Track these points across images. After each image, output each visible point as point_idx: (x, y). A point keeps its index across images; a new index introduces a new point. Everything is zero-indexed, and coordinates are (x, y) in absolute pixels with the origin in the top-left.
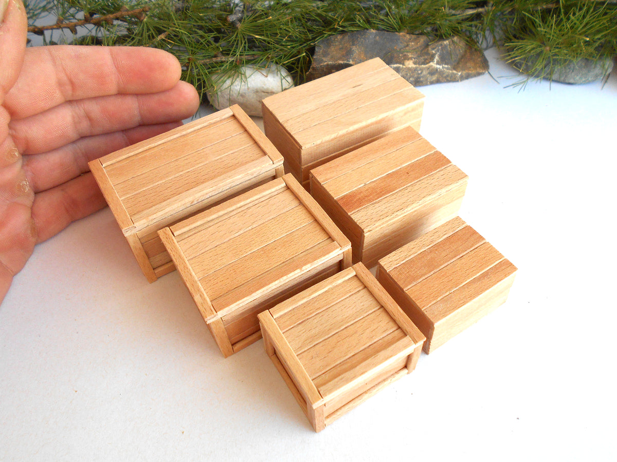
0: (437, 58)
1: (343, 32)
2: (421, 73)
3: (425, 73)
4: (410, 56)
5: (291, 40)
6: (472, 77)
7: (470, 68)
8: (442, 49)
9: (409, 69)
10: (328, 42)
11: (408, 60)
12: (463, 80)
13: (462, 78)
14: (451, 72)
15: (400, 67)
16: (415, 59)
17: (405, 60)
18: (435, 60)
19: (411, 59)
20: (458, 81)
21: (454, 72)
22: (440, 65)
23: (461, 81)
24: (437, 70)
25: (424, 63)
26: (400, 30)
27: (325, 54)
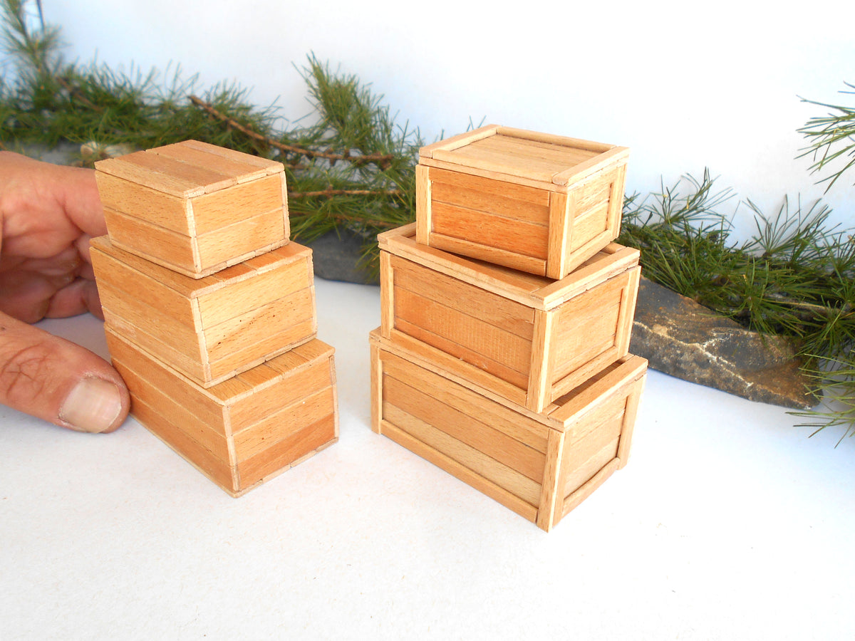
0: (712, 343)
2: (682, 355)
3: (687, 357)
4: (669, 323)
6: (776, 403)
7: (777, 387)
8: (734, 339)
9: (660, 339)
11: (662, 325)
12: (759, 400)
13: (754, 396)
14: (733, 374)
15: (643, 328)
16: (674, 328)
17: (657, 323)
18: (707, 344)
19: (669, 326)
20: (746, 398)
21: (740, 377)
22: (715, 355)
23: (753, 400)
24: (708, 360)
25: (687, 341)
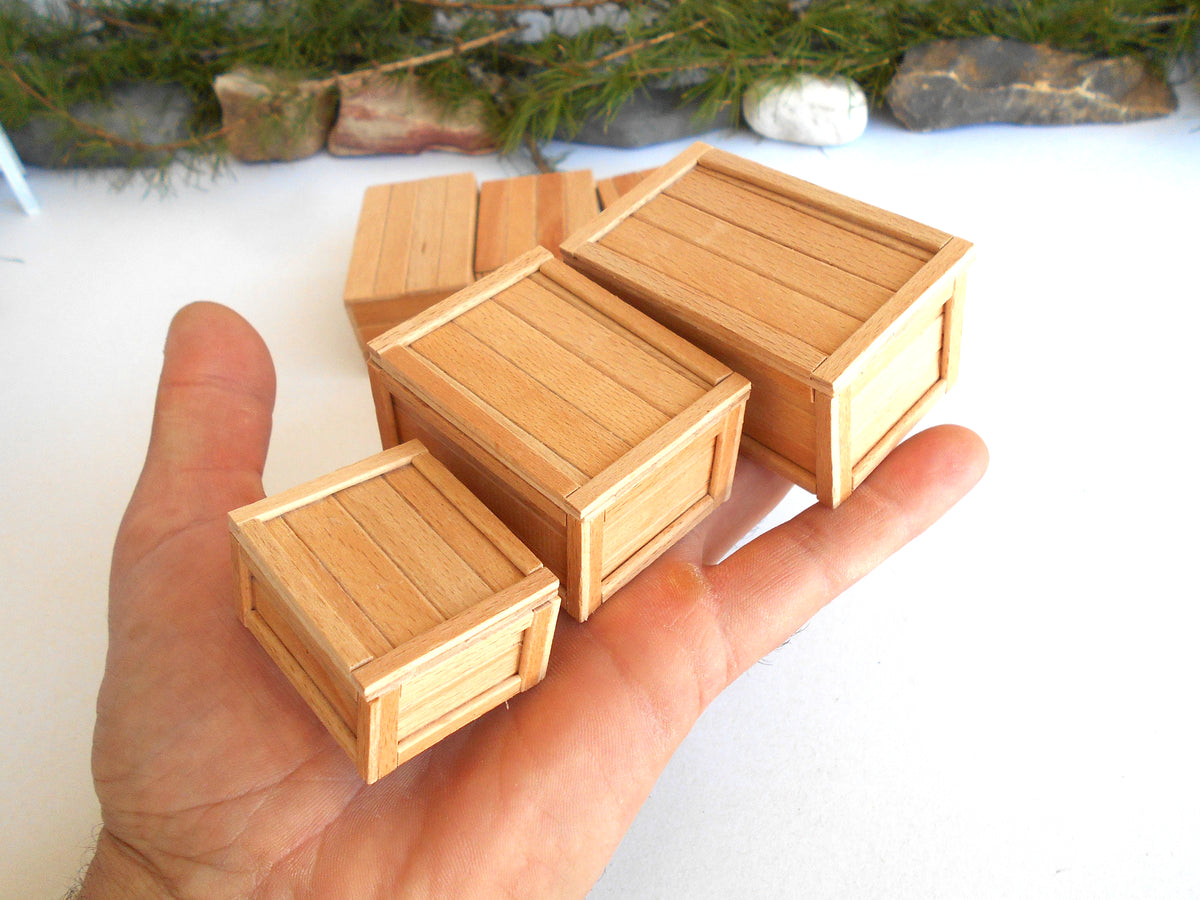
0: (1088, 82)
1: (949, 38)
2: (1061, 103)
3: (1066, 103)
4: (1046, 76)
5: (872, 40)
6: (1145, 119)
7: (1145, 104)
8: (1099, 71)
10: (924, 47)
11: (1041, 81)
12: (1132, 122)
13: (1128, 119)
14: (1110, 106)
15: (1026, 90)
16: (1052, 80)
17: (1036, 79)
18: (1085, 85)
19: (1046, 79)
20: (1121, 123)
21: (1116, 106)
22: (1093, 93)
23: (1126, 123)
24: (1087, 100)
25: (1066, 87)
26: (1037, 40)
27: (918, 63)
